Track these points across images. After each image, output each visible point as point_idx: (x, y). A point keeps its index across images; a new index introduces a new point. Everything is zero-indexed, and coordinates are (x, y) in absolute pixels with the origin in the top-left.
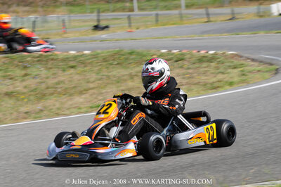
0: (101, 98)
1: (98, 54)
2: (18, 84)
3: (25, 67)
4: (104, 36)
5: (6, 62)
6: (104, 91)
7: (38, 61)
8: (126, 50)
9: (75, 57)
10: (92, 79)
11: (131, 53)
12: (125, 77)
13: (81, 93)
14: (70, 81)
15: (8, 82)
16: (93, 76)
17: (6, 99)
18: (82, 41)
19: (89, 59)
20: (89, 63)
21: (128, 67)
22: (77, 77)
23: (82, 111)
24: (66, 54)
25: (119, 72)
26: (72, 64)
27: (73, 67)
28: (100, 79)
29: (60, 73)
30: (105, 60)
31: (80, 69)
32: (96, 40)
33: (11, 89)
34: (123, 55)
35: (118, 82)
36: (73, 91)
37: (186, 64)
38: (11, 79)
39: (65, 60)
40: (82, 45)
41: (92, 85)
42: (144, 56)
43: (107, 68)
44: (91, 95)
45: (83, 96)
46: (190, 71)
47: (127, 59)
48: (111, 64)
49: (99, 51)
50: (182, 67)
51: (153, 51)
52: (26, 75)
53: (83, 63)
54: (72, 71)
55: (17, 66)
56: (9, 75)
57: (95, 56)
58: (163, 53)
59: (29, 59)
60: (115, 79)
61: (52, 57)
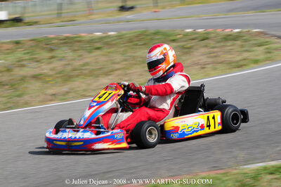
1: (123, 35)
2: (44, 67)
3: (52, 50)
4: (130, 17)
5: (33, 45)
6: (128, 72)
7: (64, 43)
8: (152, 31)
9: (101, 39)
10: (118, 61)
11: (156, 33)
13: (107, 74)
14: (96, 62)
15: (35, 64)
16: (118, 58)
17: (33, 81)
18: (107, 22)
19: (115, 40)
20: (115, 44)
22: (104, 58)
24: (90, 35)
25: (144, 53)
26: (98, 45)
27: (98, 48)
28: (125, 60)
29: (86, 55)
30: (130, 41)
31: (105, 50)
32: (121, 21)
33: (37, 72)
34: (148, 35)
35: (144, 62)
36: (98, 73)
37: (211, 43)
38: (37, 61)
39: (91, 41)
40: (108, 26)
41: (117, 66)
42: (169, 36)
43: (132, 48)
45: (110, 77)
46: (215, 50)
47: (152, 39)
48: (136, 45)
49: (124, 32)
50: (206, 46)
51: (178, 31)
52: (53, 57)
53: (108, 44)
54: (98, 52)
55: (43, 49)
56: (35, 58)
57: (119, 37)
58: (188, 33)
59: (53, 42)
60: (141, 59)
61: (78, 39)
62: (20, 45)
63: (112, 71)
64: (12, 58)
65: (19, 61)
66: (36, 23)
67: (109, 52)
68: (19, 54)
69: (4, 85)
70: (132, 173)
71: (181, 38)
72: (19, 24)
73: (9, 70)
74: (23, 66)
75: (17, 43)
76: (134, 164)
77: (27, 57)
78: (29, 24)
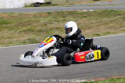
0: (98, 31)
1: (96, 11)
2: (61, 24)
3: (64, 17)
4: (98, 3)
5: (56, 14)
6: (99, 28)
7: (70, 14)
8: (109, 10)
9: (86, 13)
10: (94, 22)
11: (111, 11)
12: (109, 22)
13: (89, 28)
14: (84, 23)
15: (56, 23)
16: (94, 21)
17: (56, 30)
18: (89, 5)
19: (92, 13)
20: (92, 15)
21: (110, 18)
22: (87, 21)
23: (89, 36)
24: (82, 11)
25: (106, 20)
26: (85, 15)
27: (85, 17)
28: (97, 23)
29: (80, 19)
30: (100, 14)
31: (88, 18)
32: (95, 5)
33: (58, 26)
34: (107, 12)
35: (106, 24)
36: (85, 28)
38: (58, 22)
39: (82, 14)
40: (89, 7)
41: (93, 25)
42: (117, 12)
43: (100, 17)
44: (94, 29)
45: (90, 30)
47: (109, 14)
48: (102, 16)
49: (97, 10)
51: (122, 10)
52: (65, 20)
53: (90, 15)
54: (85, 19)
55: (61, 16)
56: (57, 20)
57: (95, 12)
59: (65, 13)
60: (104, 22)
61: (76, 12)
62: (50, 14)
63: (91, 27)
64: (47, 20)
65: (50, 21)
66: (57, 5)
67: (90, 19)
68: (50, 18)
69: (43, 31)
70: (101, 73)
71: (123, 14)
72: (49, 5)
73: (45, 25)
74: (52, 23)
75: (49, 13)
76: (102, 69)
77: (53, 19)
78: (54, 5)
